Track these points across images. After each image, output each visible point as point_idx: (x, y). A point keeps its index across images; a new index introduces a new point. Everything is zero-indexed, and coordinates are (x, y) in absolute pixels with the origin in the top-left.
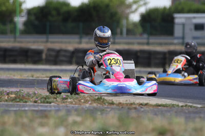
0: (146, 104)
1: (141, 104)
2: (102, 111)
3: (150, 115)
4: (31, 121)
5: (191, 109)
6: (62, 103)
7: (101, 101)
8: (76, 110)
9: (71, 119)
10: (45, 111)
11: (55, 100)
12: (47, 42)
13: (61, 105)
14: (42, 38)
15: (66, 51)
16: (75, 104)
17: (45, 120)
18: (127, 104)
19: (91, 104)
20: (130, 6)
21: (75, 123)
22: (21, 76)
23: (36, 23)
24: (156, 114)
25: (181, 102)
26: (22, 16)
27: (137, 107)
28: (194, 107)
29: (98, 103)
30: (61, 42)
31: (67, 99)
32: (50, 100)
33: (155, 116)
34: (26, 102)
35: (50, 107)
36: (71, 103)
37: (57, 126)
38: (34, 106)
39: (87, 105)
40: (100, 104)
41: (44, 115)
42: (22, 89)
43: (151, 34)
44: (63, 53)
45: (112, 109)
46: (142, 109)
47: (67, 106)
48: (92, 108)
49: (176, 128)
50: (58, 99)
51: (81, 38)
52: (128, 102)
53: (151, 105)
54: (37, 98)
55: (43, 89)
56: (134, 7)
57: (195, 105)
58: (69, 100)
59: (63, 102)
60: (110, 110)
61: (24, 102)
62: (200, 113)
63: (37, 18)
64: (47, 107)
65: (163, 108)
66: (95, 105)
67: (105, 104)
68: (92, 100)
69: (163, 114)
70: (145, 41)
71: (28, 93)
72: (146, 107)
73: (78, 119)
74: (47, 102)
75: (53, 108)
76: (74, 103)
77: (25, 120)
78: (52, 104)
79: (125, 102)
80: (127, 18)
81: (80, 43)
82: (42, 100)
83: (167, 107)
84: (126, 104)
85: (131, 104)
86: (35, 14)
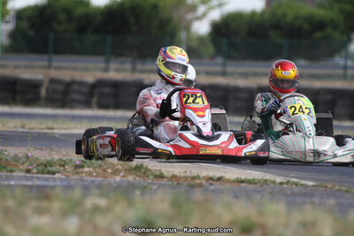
0: (219, 179)
1: (211, 179)
2: (144, 189)
3: (227, 198)
4: (21, 204)
5: (295, 189)
6: (73, 175)
7: (142, 171)
8: (99, 186)
9: (89, 202)
10: (45, 187)
11: (62, 168)
12: (49, 67)
13: (72, 177)
14: (41, 61)
15: (81, 84)
16: (97, 176)
17: (45, 204)
18: (186, 178)
19: (123, 176)
20: (193, 8)
21: (96, 209)
22: (3, 125)
23: (32, 33)
24: (236, 197)
25: (279, 175)
26: (7, 22)
27: (204, 182)
28: (302, 185)
29: (137, 176)
30: (75, 69)
31: (82, 167)
32: (53, 169)
33: (234, 200)
34: (12, 171)
35: (54, 180)
36: (90, 174)
37: (65, 214)
38: (27, 179)
39: (118, 178)
40: (140, 177)
41: (43, 194)
42: (5, 148)
43: (229, 57)
44: (76, 88)
45: (160, 185)
46: (212, 188)
47: (83, 180)
48: (125, 184)
49: (271, 221)
50: (67, 167)
51: (107, 62)
52: (188, 174)
53: (228, 181)
54: (31, 165)
55: (42, 149)
56: (201, 9)
57: (303, 182)
58: (87, 169)
59: (77, 173)
60: (158, 189)
61: (8, 171)
62: (313, 195)
63: (32, 26)
64: (47, 179)
65: (248, 185)
66: (131, 178)
67: (148, 176)
68: (126, 170)
69: (248, 195)
70: (219, 69)
71: (16, 156)
72: (218, 183)
73: (103, 202)
74: (49, 173)
75: (58, 183)
76: (94, 174)
77: (11, 203)
78: (57, 175)
79: (182, 175)
80: (188, 28)
81: (106, 70)
82: (40, 168)
83: (255, 183)
84: (184, 177)
85: (194, 178)
86: (29, 19)
